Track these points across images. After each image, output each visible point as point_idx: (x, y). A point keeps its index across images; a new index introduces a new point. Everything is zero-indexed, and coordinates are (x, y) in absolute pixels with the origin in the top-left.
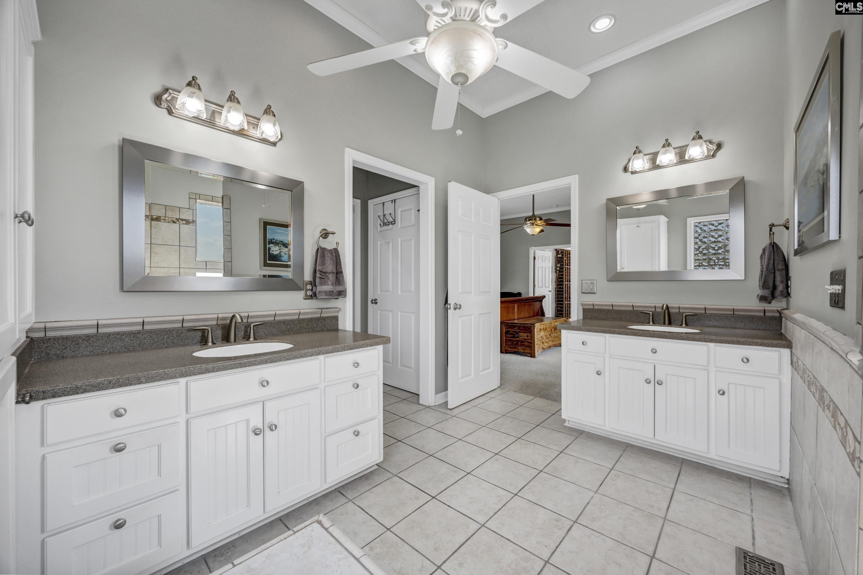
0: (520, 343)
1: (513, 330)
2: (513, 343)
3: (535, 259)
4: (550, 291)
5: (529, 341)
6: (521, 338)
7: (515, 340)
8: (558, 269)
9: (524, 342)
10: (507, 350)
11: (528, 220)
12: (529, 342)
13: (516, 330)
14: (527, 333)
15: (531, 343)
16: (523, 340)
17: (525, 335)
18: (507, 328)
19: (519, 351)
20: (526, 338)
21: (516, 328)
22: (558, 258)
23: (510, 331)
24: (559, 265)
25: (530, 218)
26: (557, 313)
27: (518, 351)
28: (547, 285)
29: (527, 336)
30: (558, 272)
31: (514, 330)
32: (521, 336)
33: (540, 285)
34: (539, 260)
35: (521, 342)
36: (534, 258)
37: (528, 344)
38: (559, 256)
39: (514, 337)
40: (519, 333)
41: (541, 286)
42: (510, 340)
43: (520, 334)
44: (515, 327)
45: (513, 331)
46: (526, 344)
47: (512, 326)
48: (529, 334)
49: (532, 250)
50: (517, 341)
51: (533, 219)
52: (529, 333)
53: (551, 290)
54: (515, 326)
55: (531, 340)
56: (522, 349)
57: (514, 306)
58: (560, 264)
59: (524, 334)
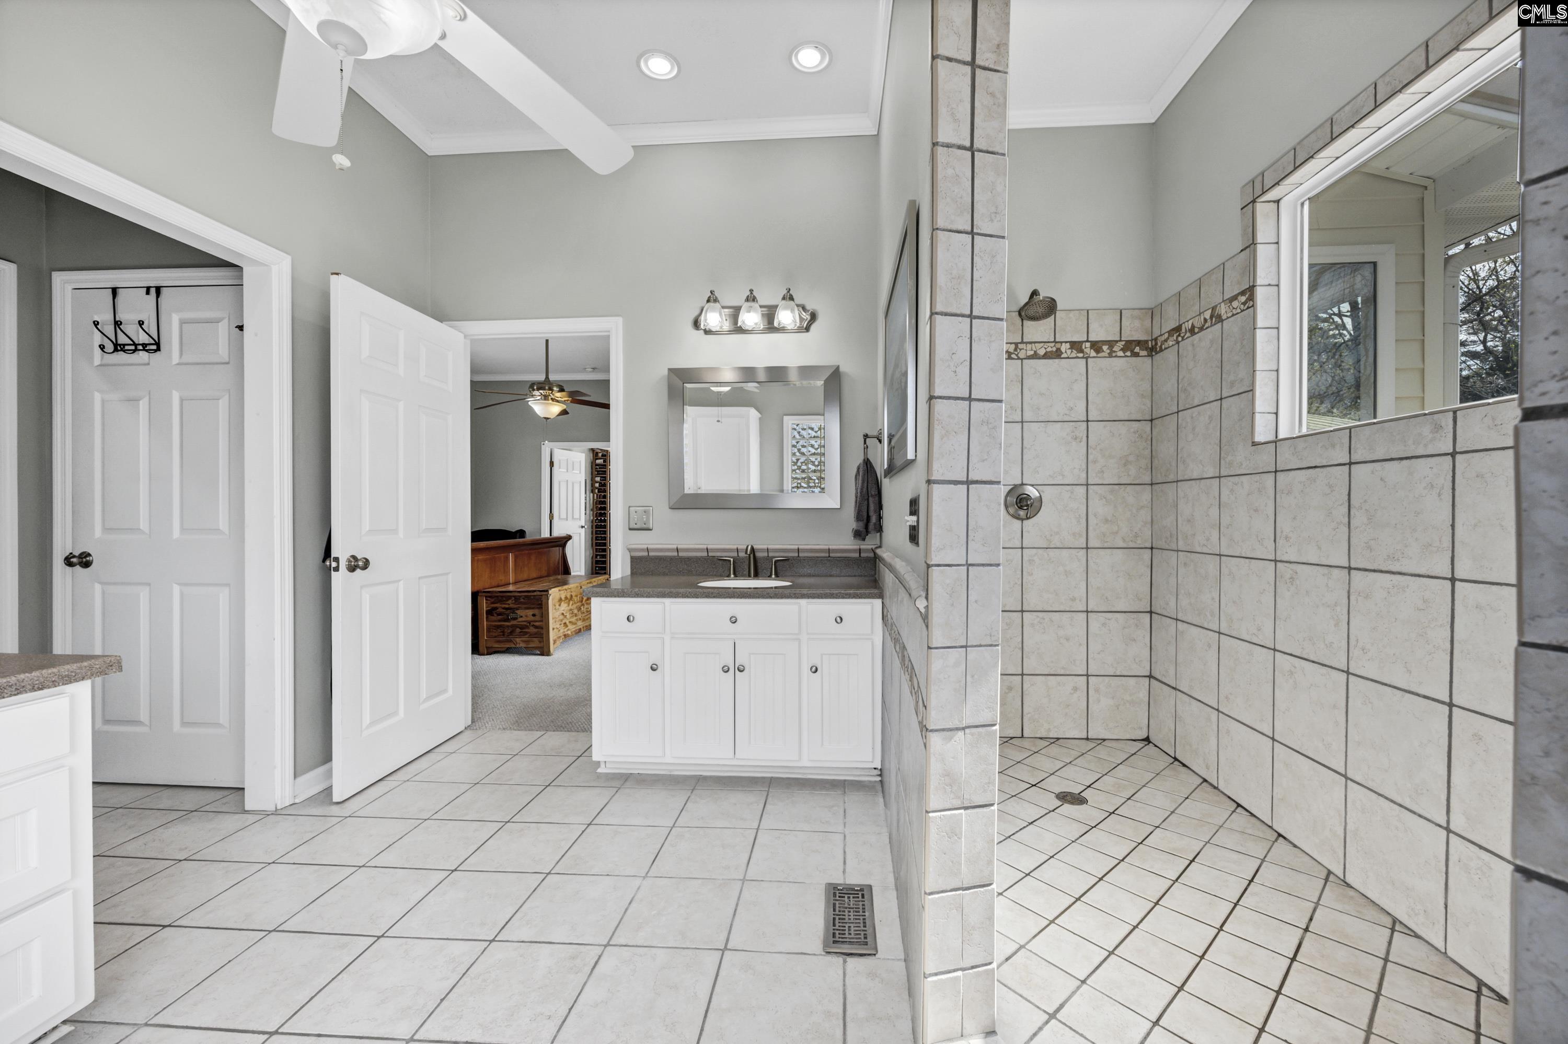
0: (518, 630)
1: (504, 606)
2: (503, 632)
3: (553, 466)
4: (582, 527)
5: (537, 624)
6: (520, 619)
7: (508, 626)
8: (597, 485)
9: (527, 627)
10: (492, 647)
11: (535, 388)
12: (536, 627)
13: (510, 603)
14: (533, 608)
15: (542, 628)
16: (525, 623)
17: (530, 612)
18: (493, 603)
19: (518, 646)
20: (532, 618)
21: (510, 602)
22: (596, 465)
23: (496, 608)
24: (598, 479)
25: (540, 385)
26: (596, 567)
27: (514, 646)
28: (576, 516)
29: (534, 615)
30: (597, 491)
31: (507, 606)
32: (522, 617)
33: (563, 515)
34: (560, 468)
35: (520, 628)
36: (552, 464)
37: (535, 630)
38: (598, 461)
39: (507, 620)
40: (516, 612)
41: (565, 517)
42: (498, 627)
43: (519, 612)
44: (507, 600)
45: (504, 608)
46: (532, 630)
47: (502, 597)
48: (536, 611)
49: (546, 447)
50: (512, 626)
51: (547, 388)
52: (538, 608)
53: (584, 525)
54: (510, 598)
55: (542, 621)
56: (524, 641)
57: (507, 558)
58: (601, 477)
59: (527, 611)
